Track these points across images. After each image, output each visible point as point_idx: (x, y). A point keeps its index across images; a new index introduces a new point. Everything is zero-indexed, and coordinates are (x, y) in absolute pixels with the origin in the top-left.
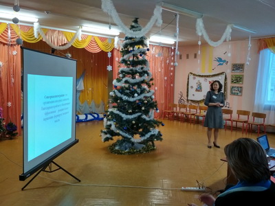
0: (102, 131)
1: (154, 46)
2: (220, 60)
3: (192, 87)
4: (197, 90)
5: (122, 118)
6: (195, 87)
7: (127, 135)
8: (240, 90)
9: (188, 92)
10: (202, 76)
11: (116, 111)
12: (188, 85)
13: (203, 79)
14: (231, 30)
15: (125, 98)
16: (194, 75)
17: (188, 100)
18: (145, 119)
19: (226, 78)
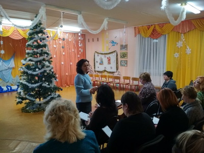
0: (16, 97)
1: (67, 33)
2: (113, 42)
3: (97, 62)
4: (100, 64)
5: (28, 87)
6: (99, 62)
7: (32, 99)
8: (126, 62)
9: (94, 65)
10: (103, 54)
11: (24, 82)
12: (94, 60)
13: (103, 56)
14: (107, 22)
15: (30, 72)
16: (98, 53)
17: (95, 71)
18: (45, 87)
19: (117, 55)
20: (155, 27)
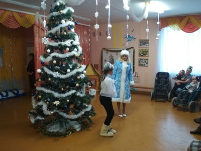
8: (147, 61)
9: (102, 65)
10: (114, 51)
20: (189, 19)
